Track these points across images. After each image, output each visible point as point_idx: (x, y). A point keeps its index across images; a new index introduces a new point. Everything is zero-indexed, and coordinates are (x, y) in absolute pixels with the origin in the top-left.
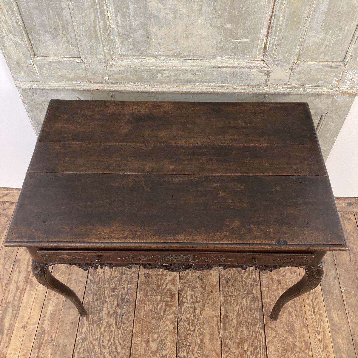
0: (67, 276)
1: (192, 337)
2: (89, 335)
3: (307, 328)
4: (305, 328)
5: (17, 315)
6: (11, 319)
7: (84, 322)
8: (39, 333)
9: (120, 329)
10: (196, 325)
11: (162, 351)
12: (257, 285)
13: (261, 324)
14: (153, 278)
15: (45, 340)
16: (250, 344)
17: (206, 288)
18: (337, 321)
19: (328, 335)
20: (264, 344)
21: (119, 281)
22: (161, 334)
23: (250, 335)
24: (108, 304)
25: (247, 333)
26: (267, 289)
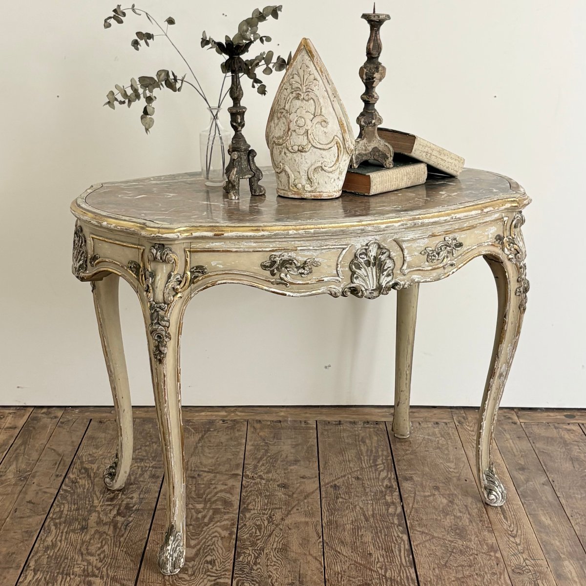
0: (19, 488)
1: (266, 542)
2: (59, 544)
3: (492, 531)
4: (489, 531)
7: (50, 529)
9: (123, 535)
10: (274, 531)
11: (206, 556)
12: (392, 492)
13: (401, 528)
14: (190, 487)
16: (379, 547)
17: (295, 496)
18: (549, 525)
19: (532, 537)
20: (407, 547)
21: (123, 492)
22: (205, 540)
23: (379, 539)
24: (99, 513)
26: (413, 495)
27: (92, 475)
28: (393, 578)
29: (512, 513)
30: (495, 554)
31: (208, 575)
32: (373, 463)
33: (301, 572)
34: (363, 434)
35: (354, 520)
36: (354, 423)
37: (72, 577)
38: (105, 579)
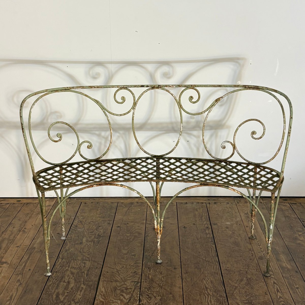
2: (71, 249)
4: (249, 244)
5: (12, 243)
6: (7, 244)
8: (31, 248)
9: (97, 245)
11: (132, 253)
12: (209, 229)
13: (212, 243)
14: (124, 228)
15: (35, 251)
16: (203, 249)
17: (168, 231)
20: (215, 249)
21: (96, 229)
22: (131, 247)
23: (203, 247)
24: (87, 237)
25: (200, 246)
26: (217, 230)
27: (83, 223)
28: (209, 261)
29: (259, 237)
30: (251, 252)
31: (133, 260)
32: (200, 218)
33: (171, 259)
34: (196, 207)
35: (192, 239)
36: (193, 203)
37: (77, 261)
38: (91, 261)
